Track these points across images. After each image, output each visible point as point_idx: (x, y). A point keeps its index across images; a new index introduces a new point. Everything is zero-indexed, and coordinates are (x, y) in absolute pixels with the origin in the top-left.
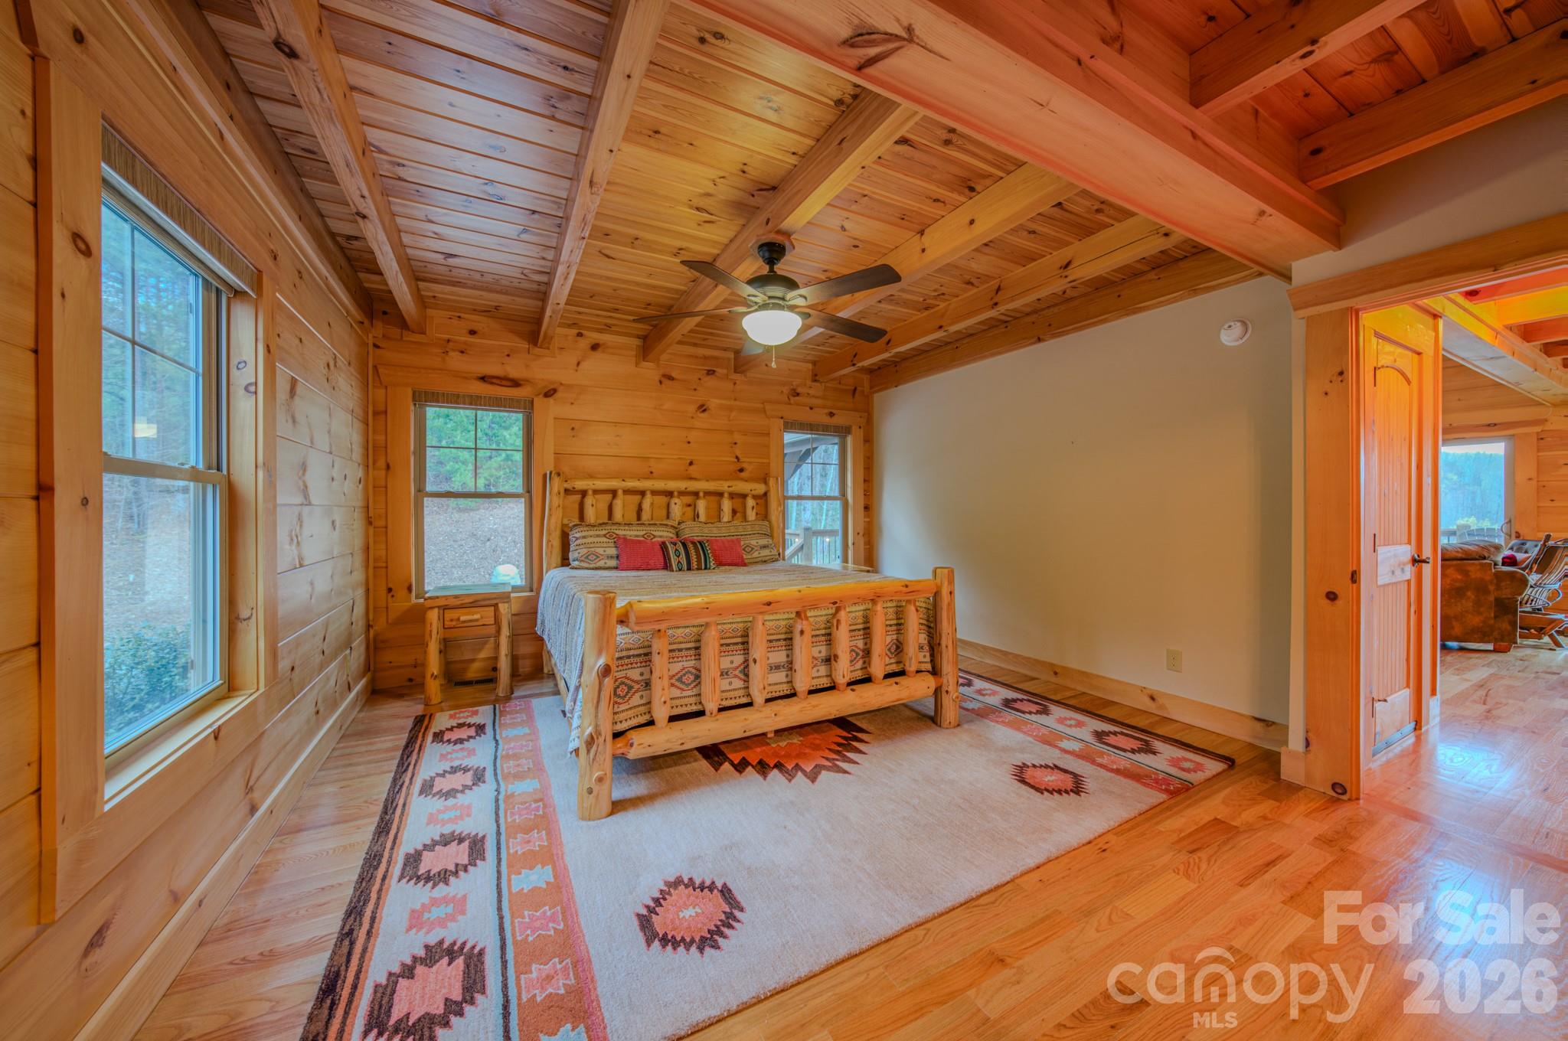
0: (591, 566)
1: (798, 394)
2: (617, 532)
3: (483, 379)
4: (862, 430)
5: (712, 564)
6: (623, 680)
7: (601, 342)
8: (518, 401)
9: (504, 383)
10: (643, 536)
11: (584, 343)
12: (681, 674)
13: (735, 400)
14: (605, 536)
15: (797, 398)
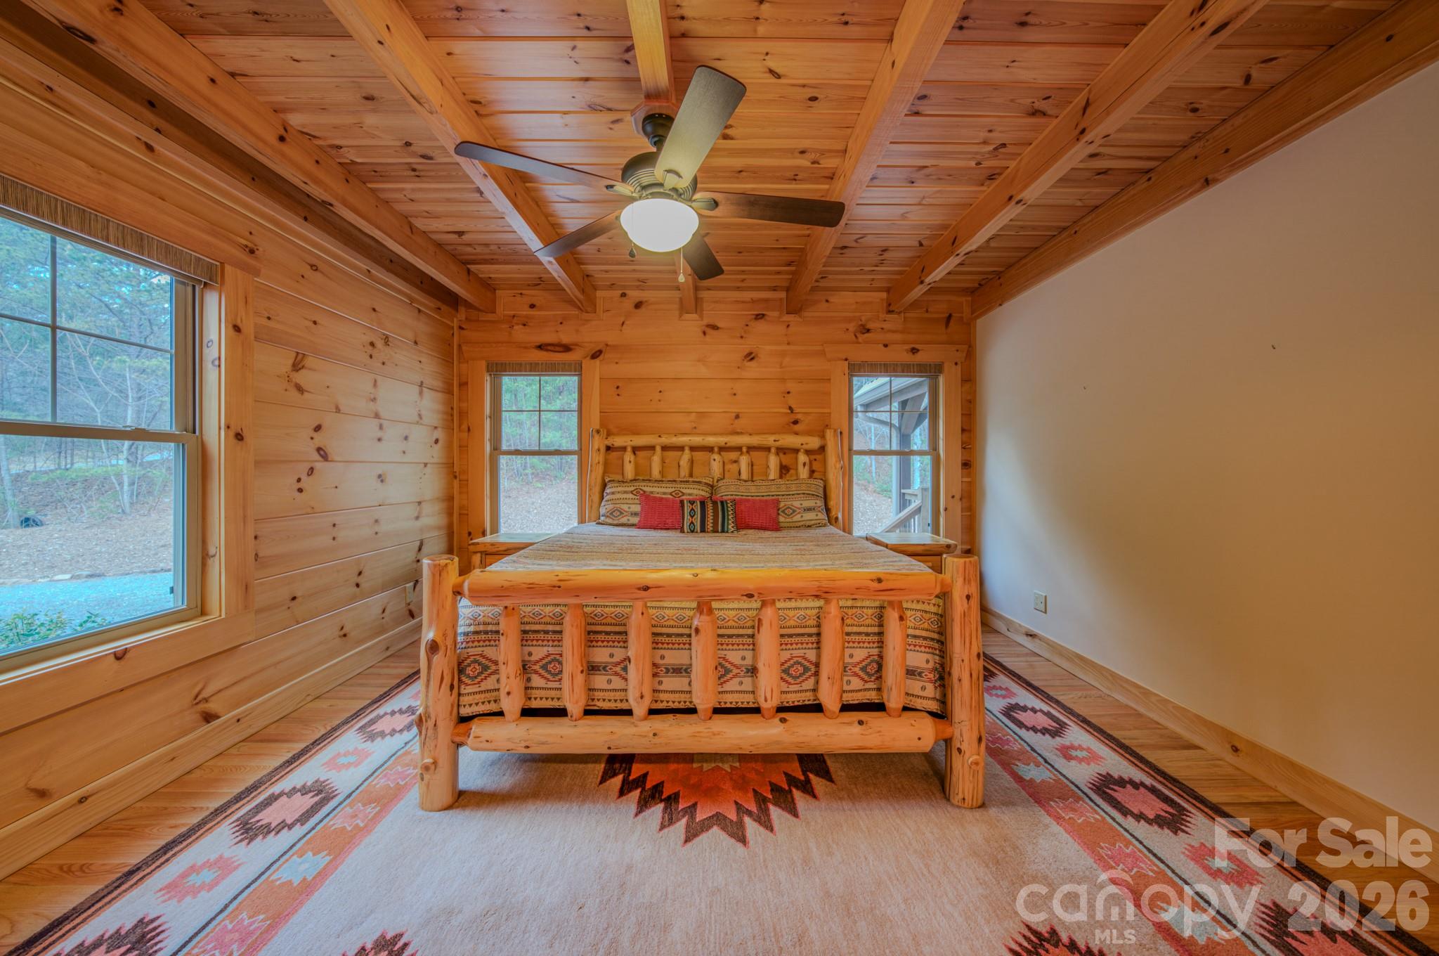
0: (615, 522)
1: (868, 331)
2: (645, 489)
3: (540, 347)
4: (959, 367)
5: (731, 527)
6: (477, 658)
7: (644, 300)
8: (570, 365)
9: (557, 349)
10: (671, 494)
11: (628, 305)
12: (546, 660)
13: (788, 344)
14: (632, 492)
15: (866, 335)
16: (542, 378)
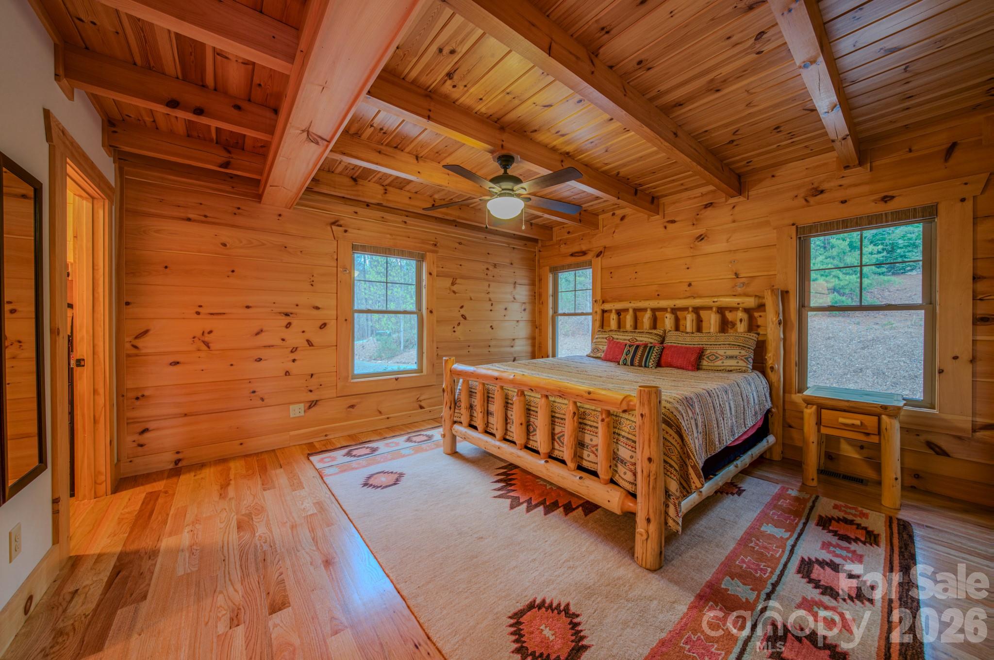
0: (594, 356)
2: (615, 337)
3: (572, 255)
5: (651, 363)
8: (586, 262)
9: (580, 254)
10: (629, 340)
14: (606, 338)
16: (577, 272)
